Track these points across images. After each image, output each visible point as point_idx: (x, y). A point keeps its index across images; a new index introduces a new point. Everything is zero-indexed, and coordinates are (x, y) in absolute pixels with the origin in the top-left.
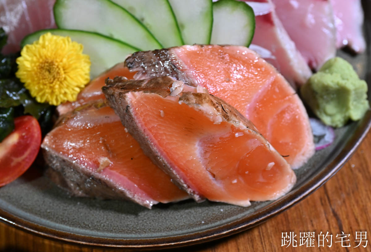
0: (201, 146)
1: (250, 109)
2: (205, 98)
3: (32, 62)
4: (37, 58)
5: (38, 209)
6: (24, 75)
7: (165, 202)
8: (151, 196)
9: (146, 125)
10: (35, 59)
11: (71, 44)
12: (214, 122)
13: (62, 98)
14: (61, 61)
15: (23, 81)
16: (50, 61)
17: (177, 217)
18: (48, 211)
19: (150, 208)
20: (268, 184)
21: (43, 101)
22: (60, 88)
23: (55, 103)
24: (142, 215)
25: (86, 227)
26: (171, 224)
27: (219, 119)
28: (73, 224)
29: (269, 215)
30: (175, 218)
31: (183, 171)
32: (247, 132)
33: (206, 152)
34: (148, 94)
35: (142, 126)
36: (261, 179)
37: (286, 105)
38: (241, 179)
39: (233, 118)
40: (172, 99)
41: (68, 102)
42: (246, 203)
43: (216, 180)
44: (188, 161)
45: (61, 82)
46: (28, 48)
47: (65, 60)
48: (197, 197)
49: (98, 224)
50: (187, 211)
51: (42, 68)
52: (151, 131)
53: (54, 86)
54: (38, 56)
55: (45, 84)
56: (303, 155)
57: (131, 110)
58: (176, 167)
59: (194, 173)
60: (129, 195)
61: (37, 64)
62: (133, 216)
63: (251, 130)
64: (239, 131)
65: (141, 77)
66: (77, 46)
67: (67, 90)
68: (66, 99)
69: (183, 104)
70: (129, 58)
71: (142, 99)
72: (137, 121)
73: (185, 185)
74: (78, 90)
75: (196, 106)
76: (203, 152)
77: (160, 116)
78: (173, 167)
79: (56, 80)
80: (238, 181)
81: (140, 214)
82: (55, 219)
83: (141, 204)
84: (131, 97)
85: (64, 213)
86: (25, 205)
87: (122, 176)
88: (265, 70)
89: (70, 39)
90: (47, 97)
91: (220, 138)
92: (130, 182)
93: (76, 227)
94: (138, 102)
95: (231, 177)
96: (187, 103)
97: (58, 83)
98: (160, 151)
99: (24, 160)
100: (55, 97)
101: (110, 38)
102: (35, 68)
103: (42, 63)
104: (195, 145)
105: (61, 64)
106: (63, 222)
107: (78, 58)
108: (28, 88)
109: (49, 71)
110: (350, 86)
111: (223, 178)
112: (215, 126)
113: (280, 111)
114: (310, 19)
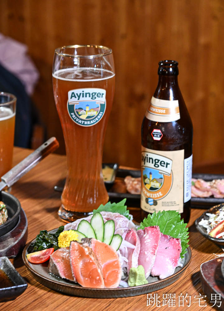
1: (105, 264)
2: (88, 248)
3: (63, 235)
7: (67, 279)
8: (65, 275)
12: (85, 253)
15: (58, 239)
22: (65, 243)
31: (74, 267)
32: (93, 261)
36: (94, 283)
38: (89, 279)
39: (92, 256)
43: (82, 275)
44: (76, 265)
48: (75, 280)
55: (62, 241)
59: (76, 270)
60: (59, 272)
63: (95, 262)
64: (91, 260)
70: (83, 238)
75: (84, 248)
79: (65, 241)
84: (73, 242)
88: (115, 256)
94: (74, 244)
95: (86, 277)
103: (65, 235)
104: (81, 261)
109: (65, 237)
110: (138, 273)
111: (84, 276)
112: (86, 255)
113: (114, 270)
114: (147, 259)
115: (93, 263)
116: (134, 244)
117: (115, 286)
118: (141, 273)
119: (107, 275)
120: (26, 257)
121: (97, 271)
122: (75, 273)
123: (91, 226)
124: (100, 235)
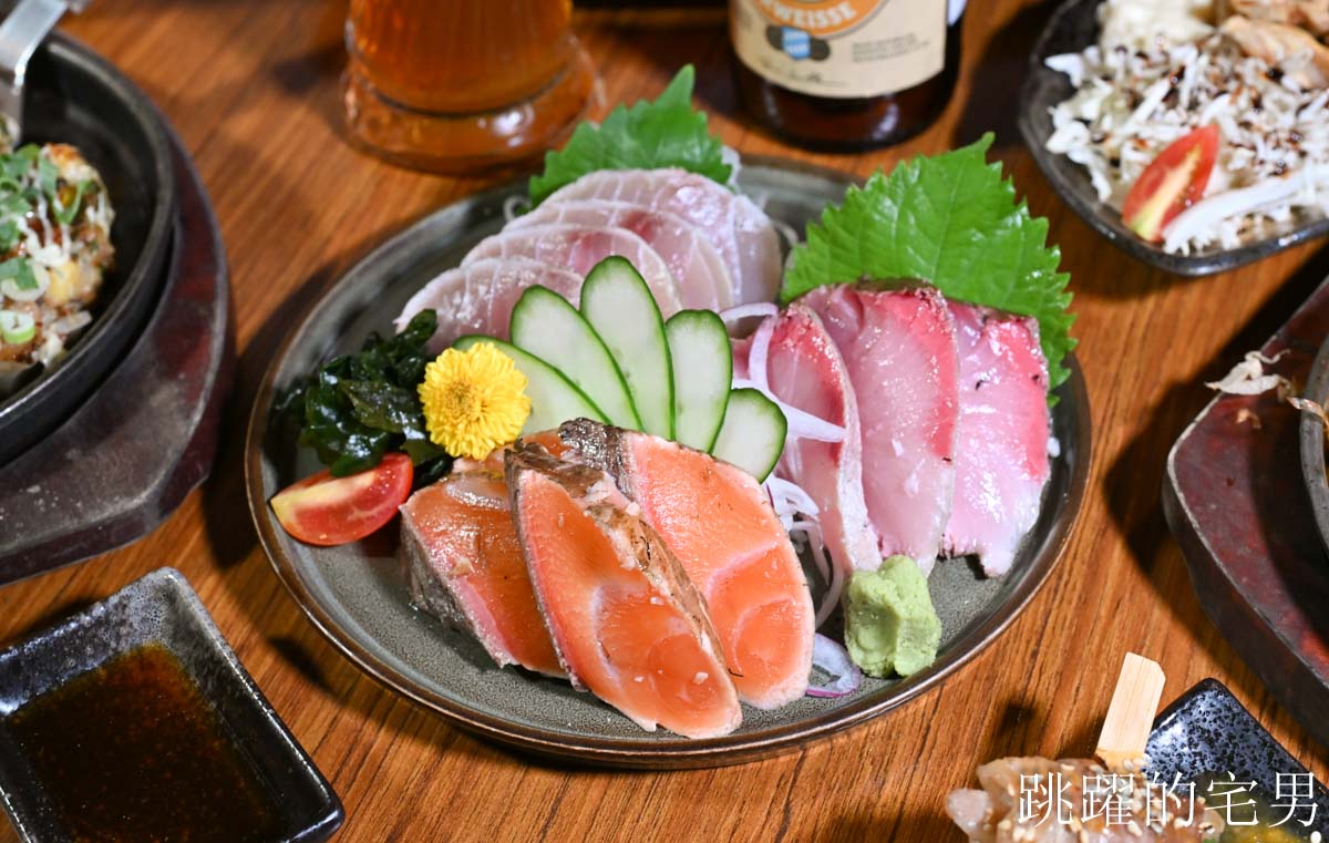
0: (602, 597)
1: (719, 577)
2: (626, 522)
3: (444, 375)
4: (453, 373)
5: (354, 600)
6: (425, 390)
7: (529, 667)
8: (511, 647)
9: (533, 528)
10: (449, 373)
11: (511, 370)
12: (621, 563)
13: (463, 448)
14: (483, 392)
15: (422, 400)
16: (466, 384)
17: (537, 700)
18: (366, 609)
19: (502, 667)
20: (693, 707)
21: (437, 442)
22: (466, 430)
23: (452, 453)
24: (490, 673)
25: (402, 656)
26: (522, 706)
27: (631, 562)
28: (386, 645)
29: (660, 753)
30: (534, 700)
31: (561, 623)
32: (670, 601)
33: (605, 610)
34: (553, 483)
35: (526, 528)
36: (684, 695)
37: (783, 597)
38: (651, 679)
39: (657, 571)
40: (580, 503)
41: (471, 458)
42: (650, 726)
43: (609, 662)
44: (573, 613)
45: (470, 422)
46: (451, 353)
47: (488, 392)
48: (574, 680)
49: (421, 660)
50: (559, 698)
51: (452, 390)
52: (536, 541)
53: (458, 424)
54: (456, 370)
55: (447, 417)
56: (783, 691)
57: (520, 498)
58: (553, 614)
59: (577, 636)
60: (478, 631)
61: (449, 382)
62: (476, 670)
63: (677, 603)
64: (657, 594)
65: (571, 458)
66: (519, 376)
67: (473, 438)
68: (468, 451)
69: (589, 517)
70: (570, 422)
71: (542, 487)
72: (522, 518)
73: (558, 650)
74: (492, 445)
75: (604, 528)
76: (601, 608)
77: (556, 523)
78: (549, 613)
79: (464, 416)
80: (646, 680)
81: (489, 672)
82: (367, 625)
83: (491, 654)
84: (528, 478)
85: (385, 622)
86: (340, 587)
87: (480, 598)
88: (766, 526)
89: (513, 364)
90: (444, 439)
91: (629, 596)
92: (488, 612)
93: (388, 649)
94: (536, 490)
95: (636, 670)
96: (594, 517)
97: (465, 422)
98: (538, 577)
99: (368, 518)
100: (454, 443)
101: (574, 386)
102: (443, 387)
103: (455, 383)
104: (593, 591)
105: (480, 395)
106: (376, 634)
107: (511, 396)
108: (425, 413)
109: (460, 398)
110: (901, 609)
111: (621, 666)
112: (624, 571)
113: (768, 601)
114: (913, 484)
115: (668, 610)
116: (833, 412)
117: (788, 689)
118: (917, 613)
119: (736, 630)
120: (268, 510)
121: (694, 647)
122: (573, 649)
123: (588, 323)
124: (649, 384)
